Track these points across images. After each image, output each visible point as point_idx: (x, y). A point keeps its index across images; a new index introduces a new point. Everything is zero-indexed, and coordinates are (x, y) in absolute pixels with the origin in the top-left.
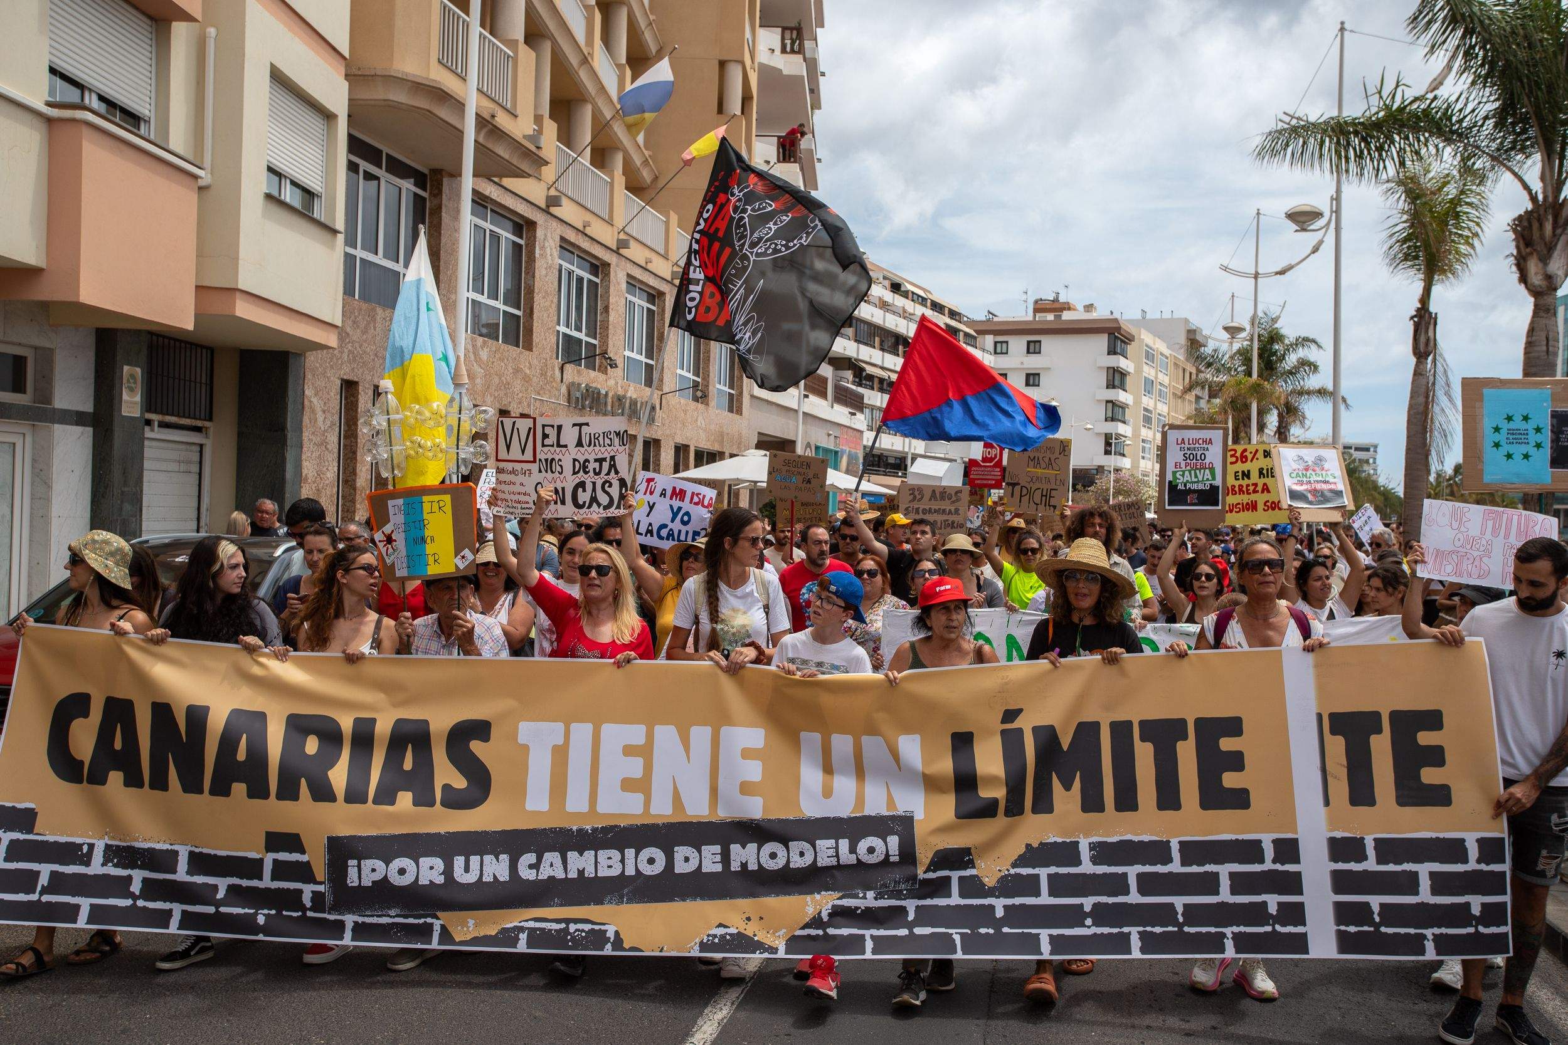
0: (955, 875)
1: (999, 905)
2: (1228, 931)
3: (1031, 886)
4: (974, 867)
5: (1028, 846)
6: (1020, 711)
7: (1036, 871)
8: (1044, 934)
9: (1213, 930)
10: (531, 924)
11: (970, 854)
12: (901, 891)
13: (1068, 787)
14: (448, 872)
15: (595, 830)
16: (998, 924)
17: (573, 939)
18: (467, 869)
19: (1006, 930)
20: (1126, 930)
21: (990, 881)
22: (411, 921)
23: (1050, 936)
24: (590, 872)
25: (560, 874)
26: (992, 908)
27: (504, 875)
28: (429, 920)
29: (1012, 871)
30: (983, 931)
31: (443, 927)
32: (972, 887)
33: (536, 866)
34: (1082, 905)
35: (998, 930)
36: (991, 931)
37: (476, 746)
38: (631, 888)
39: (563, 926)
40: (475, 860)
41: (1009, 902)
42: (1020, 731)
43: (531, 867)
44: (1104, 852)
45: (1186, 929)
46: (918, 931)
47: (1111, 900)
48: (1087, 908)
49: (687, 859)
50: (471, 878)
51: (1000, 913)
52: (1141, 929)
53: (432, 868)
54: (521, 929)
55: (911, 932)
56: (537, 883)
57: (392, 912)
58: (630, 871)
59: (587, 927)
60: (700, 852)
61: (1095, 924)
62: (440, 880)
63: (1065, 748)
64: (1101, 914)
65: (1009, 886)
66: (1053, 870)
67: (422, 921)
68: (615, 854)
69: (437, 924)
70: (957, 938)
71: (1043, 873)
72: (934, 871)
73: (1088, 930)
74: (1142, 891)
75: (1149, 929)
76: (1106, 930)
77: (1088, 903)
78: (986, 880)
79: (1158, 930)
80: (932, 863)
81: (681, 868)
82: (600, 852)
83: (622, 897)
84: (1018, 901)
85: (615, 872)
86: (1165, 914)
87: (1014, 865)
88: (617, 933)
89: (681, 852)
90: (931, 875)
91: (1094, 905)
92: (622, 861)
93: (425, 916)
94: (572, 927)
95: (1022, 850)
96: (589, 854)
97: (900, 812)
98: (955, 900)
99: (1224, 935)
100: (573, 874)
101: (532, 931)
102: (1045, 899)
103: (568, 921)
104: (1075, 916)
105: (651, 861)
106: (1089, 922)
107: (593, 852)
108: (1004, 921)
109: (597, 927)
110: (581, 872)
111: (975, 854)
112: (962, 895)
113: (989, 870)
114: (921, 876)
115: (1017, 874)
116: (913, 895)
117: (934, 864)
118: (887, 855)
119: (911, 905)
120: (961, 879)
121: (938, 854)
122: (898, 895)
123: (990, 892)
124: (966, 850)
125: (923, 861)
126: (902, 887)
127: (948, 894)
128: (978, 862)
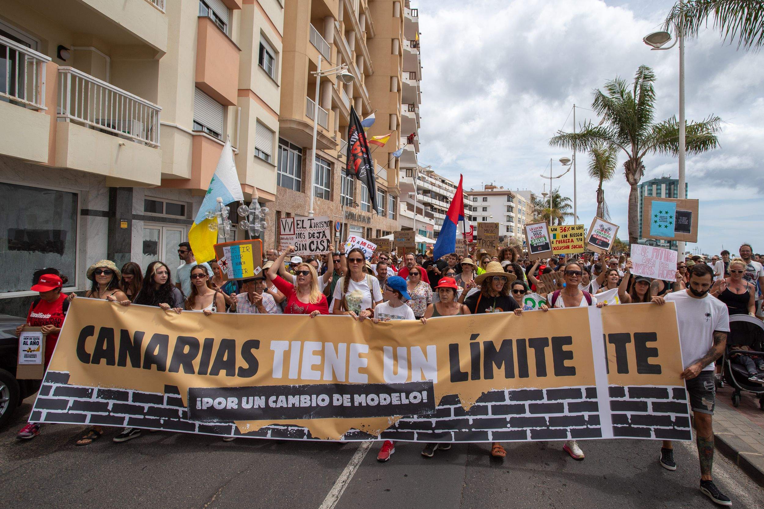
0: (452, 407)
1: (471, 419)
2: (569, 428)
3: (484, 410)
4: (460, 403)
5: (483, 393)
6: (478, 335)
7: (486, 404)
8: (490, 431)
9: (562, 428)
11: (458, 397)
12: (429, 415)
13: (499, 367)
14: (239, 404)
16: (469, 427)
18: (247, 403)
19: (473, 430)
20: (525, 429)
21: (467, 409)
23: (492, 432)
26: (468, 420)
27: (263, 405)
29: (476, 404)
30: (464, 430)
32: (459, 411)
33: (276, 402)
34: (506, 418)
35: (470, 429)
36: (467, 430)
38: (314, 412)
41: (475, 417)
42: (478, 343)
43: (274, 402)
44: (514, 395)
45: (550, 428)
46: (437, 431)
47: (518, 416)
48: (508, 420)
49: (338, 400)
50: (249, 406)
51: (471, 422)
52: (531, 428)
55: (434, 432)
58: (314, 404)
60: (343, 397)
61: (511, 426)
63: (498, 351)
64: (514, 422)
65: (475, 410)
66: (494, 403)
70: (453, 434)
71: (489, 405)
72: (443, 405)
73: (508, 429)
74: (531, 412)
75: (534, 428)
76: (516, 429)
77: (508, 417)
78: (465, 408)
79: (538, 428)
80: (441, 402)
81: (335, 403)
84: (479, 417)
86: (542, 421)
87: (477, 402)
89: (335, 396)
90: (441, 407)
91: (511, 418)
95: (480, 395)
97: (427, 381)
98: (453, 417)
99: (566, 430)
102: (490, 416)
104: (503, 423)
105: (324, 400)
106: (509, 425)
108: (473, 426)
111: (460, 398)
112: (455, 415)
113: (466, 404)
114: (437, 408)
115: (479, 406)
116: (434, 416)
117: (443, 402)
118: (422, 399)
119: (434, 421)
120: (455, 408)
121: (444, 398)
122: (427, 416)
123: (467, 413)
124: (457, 396)
125: (437, 401)
126: (429, 413)
127: (449, 415)
128: (462, 401)
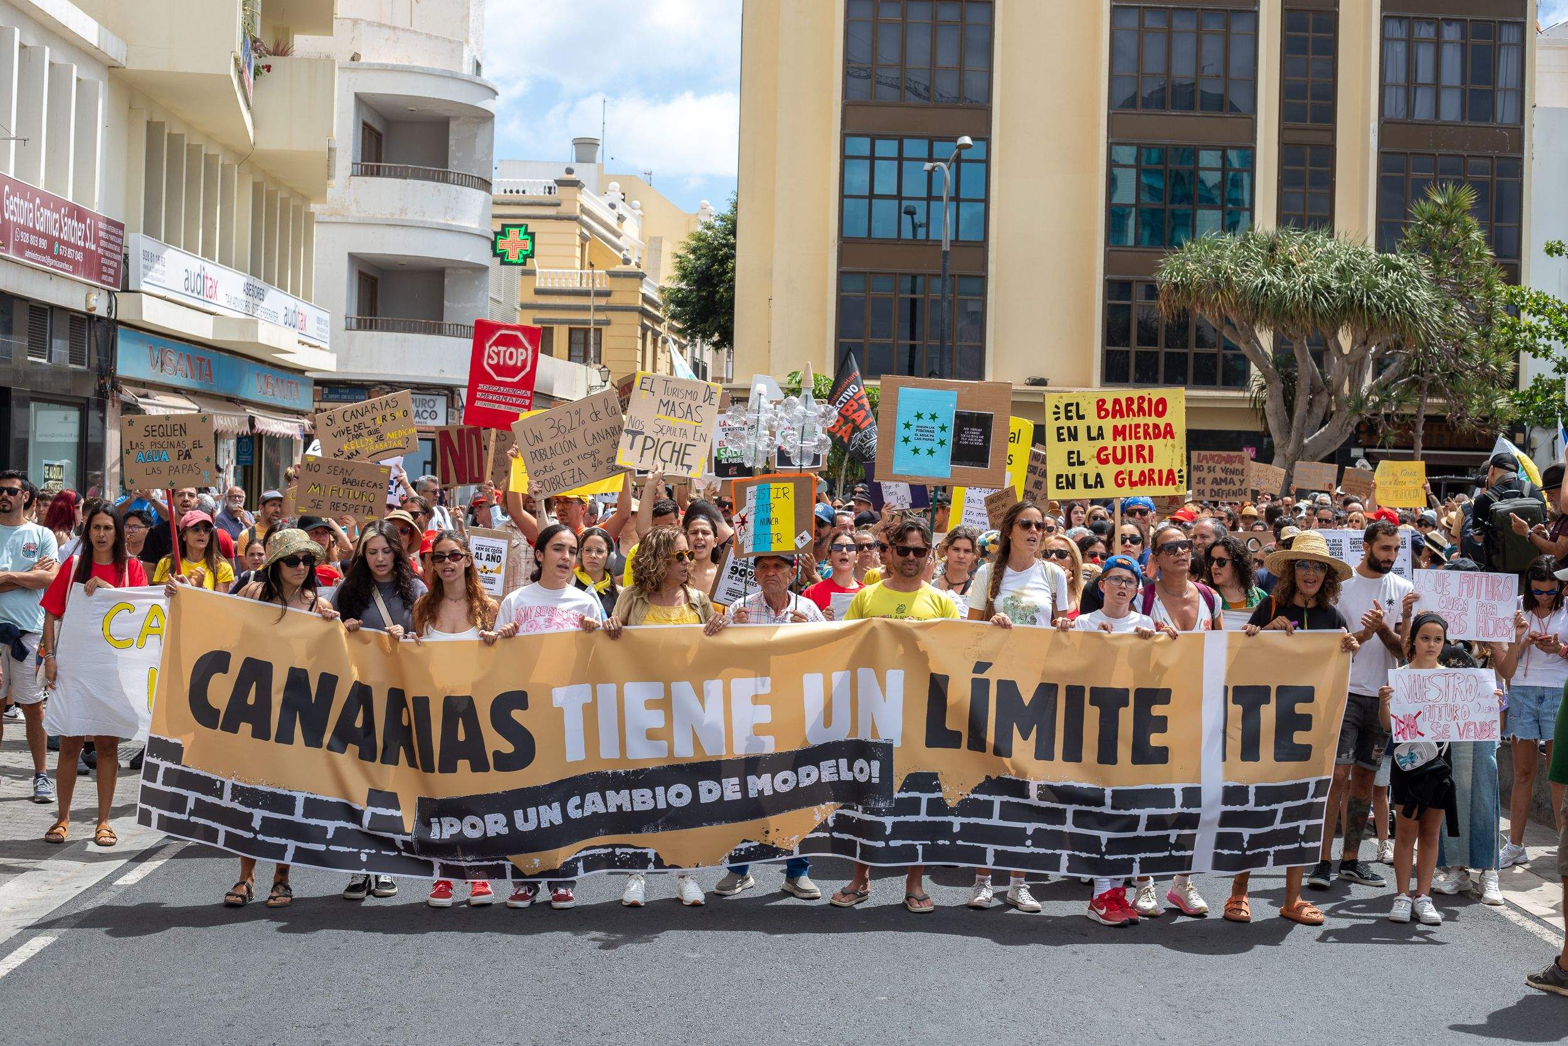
0: (925, 797)
1: (957, 822)
2: (1137, 857)
3: (985, 809)
4: (940, 791)
5: (988, 777)
6: (990, 664)
7: (991, 798)
8: (991, 849)
9: (1126, 856)
10: (584, 853)
11: (937, 779)
12: (880, 809)
13: (1025, 737)
14: (511, 823)
15: (627, 773)
16: (954, 837)
17: (620, 860)
18: (526, 820)
19: (959, 842)
20: (1058, 852)
21: (952, 803)
22: (486, 863)
23: (996, 851)
24: (627, 807)
25: (602, 810)
26: (951, 824)
27: (558, 820)
28: (501, 862)
29: (972, 796)
30: (941, 842)
31: (513, 866)
32: (937, 807)
33: (581, 806)
34: (1025, 829)
35: (953, 841)
36: (947, 843)
37: (516, 715)
38: (664, 819)
39: (610, 850)
40: (532, 811)
41: (966, 820)
42: (986, 682)
43: (577, 807)
44: (1050, 792)
45: (1107, 857)
46: (893, 843)
47: (1049, 827)
48: (1029, 832)
49: (710, 791)
50: (531, 826)
51: (956, 829)
52: (1070, 852)
53: (496, 822)
54: (577, 859)
55: (887, 844)
56: (583, 820)
57: (469, 858)
58: (662, 805)
59: (631, 851)
60: (721, 784)
61: (1034, 845)
62: (505, 831)
63: (1027, 703)
64: (1039, 838)
65: (967, 807)
66: (1006, 798)
67: (495, 863)
68: (647, 792)
69: (508, 866)
70: (920, 848)
71: (997, 800)
72: (906, 791)
73: (1028, 848)
74: (1076, 823)
75: (1077, 853)
76: (1042, 851)
77: (1030, 827)
78: (949, 802)
79: (1084, 855)
80: (904, 784)
81: (705, 798)
82: (634, 792)
83: (657, 827)
84: (973, 820)
85: (649, 806)
86: (1092, 844)
87: (974, 792)
88: (656, 855)
89: (704, 785)
90: (904, 795)
91: (1036, 830)
92: (654, 797)
93: (498, 859)
94: (618, 851)
95: (982, 780)
96: (625, 793)
97: (882, 741)
98: (923, 817)
99: (1133, 860)
100: (613, 809)
101: (585, 858)
102: (996, 821)
103: (614, 846)
104: (1018, 837)
105: (679, 795)
106: (1029, 842)
107: (627, 791)
108: (962, 835)
109: (639, 851)
110: (620, 807)
111: (941, 781)
112: (929, 813)
113: (952, 794)
114: (896, 795)
115: (975, 799)
116: (890, 812)
117: (907, 786)
118: (870, 777)
119: (889, 821)
120: (929, 800)
121: (909, 776)
122: (877, 812)
123: (951, 812)
124: (935, 776)
125: (897, 783)
126: (881, 805)
127: (917, 812)
128: (944, 787)
